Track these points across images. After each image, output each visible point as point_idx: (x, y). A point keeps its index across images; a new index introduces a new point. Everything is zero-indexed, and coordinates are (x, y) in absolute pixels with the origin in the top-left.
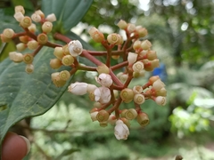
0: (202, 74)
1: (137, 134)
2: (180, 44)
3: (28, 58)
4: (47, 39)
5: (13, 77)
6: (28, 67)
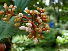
0: (66, 25)
1: (45, 44)
2: (59, 16)
3: (8, 19)
4: (13, 13)
5: (3, 26)
6: (8, 22)
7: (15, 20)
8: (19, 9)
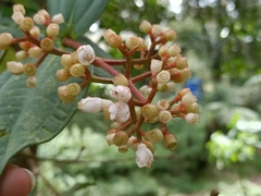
2: (219, 55)
3: (29, 68)
4: (52, 44)
5: (13, 95)
6: (29, 80)
7: (61, 72)
8: (69, 25)
